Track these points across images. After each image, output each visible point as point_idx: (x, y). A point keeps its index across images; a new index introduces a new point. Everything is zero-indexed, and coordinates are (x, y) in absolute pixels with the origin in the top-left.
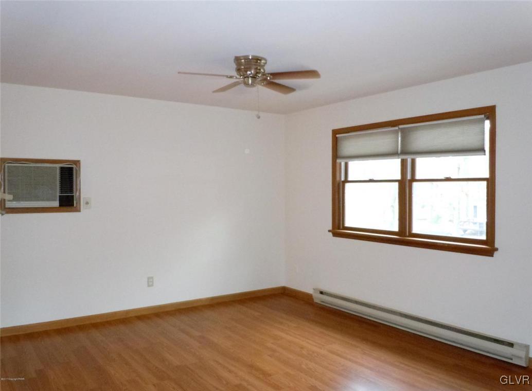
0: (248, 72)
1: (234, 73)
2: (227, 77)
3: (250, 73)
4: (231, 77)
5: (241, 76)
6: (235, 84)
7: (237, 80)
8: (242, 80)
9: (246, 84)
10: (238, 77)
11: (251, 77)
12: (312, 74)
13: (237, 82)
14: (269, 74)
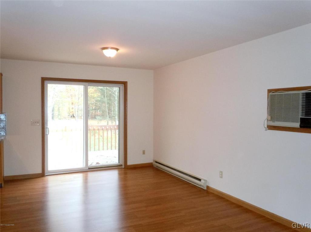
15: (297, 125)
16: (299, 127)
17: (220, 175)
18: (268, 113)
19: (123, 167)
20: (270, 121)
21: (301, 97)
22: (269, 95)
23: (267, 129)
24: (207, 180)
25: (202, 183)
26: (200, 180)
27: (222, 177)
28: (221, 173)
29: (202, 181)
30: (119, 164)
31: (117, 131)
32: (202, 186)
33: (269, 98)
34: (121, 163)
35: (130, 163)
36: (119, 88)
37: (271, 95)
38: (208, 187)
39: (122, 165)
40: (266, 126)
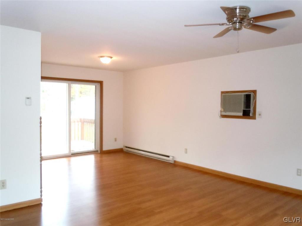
0: (235, 19)
1: (225, 21)
2: (220, 25)
3: (236, 19)
4: (223, 24)
5: (230, 23)
6: (227, 30)
7: (227, 26)
8: (231, 26)
9: (235, 29)
10: (228, 23)
11: (238, 22)
12: (288, 13)
13: (228, 28)
14: (252, 18)
15: (241, 114)
16: (242, 115)
17: (185, 151)
18: (221, 107)
19: (99, 152)
20: (223, 112)
21: (243, 97)
22: (222, 95)
23: (221, 117)
24: (174, 156)
25: (171, 158)
26: (168, 157)
27: (187, 153)
28: (186, 150)
29: (170, 157)
30: (95, 150)
31: (94, 124)
32: (171, 161)
33: (222, 97)
34: (97, 149)
35: (105, 148)
36: (96, 86)
37: (224, 96)
38: (175, 161)
39: (97, 151)
40: (220, 115)
